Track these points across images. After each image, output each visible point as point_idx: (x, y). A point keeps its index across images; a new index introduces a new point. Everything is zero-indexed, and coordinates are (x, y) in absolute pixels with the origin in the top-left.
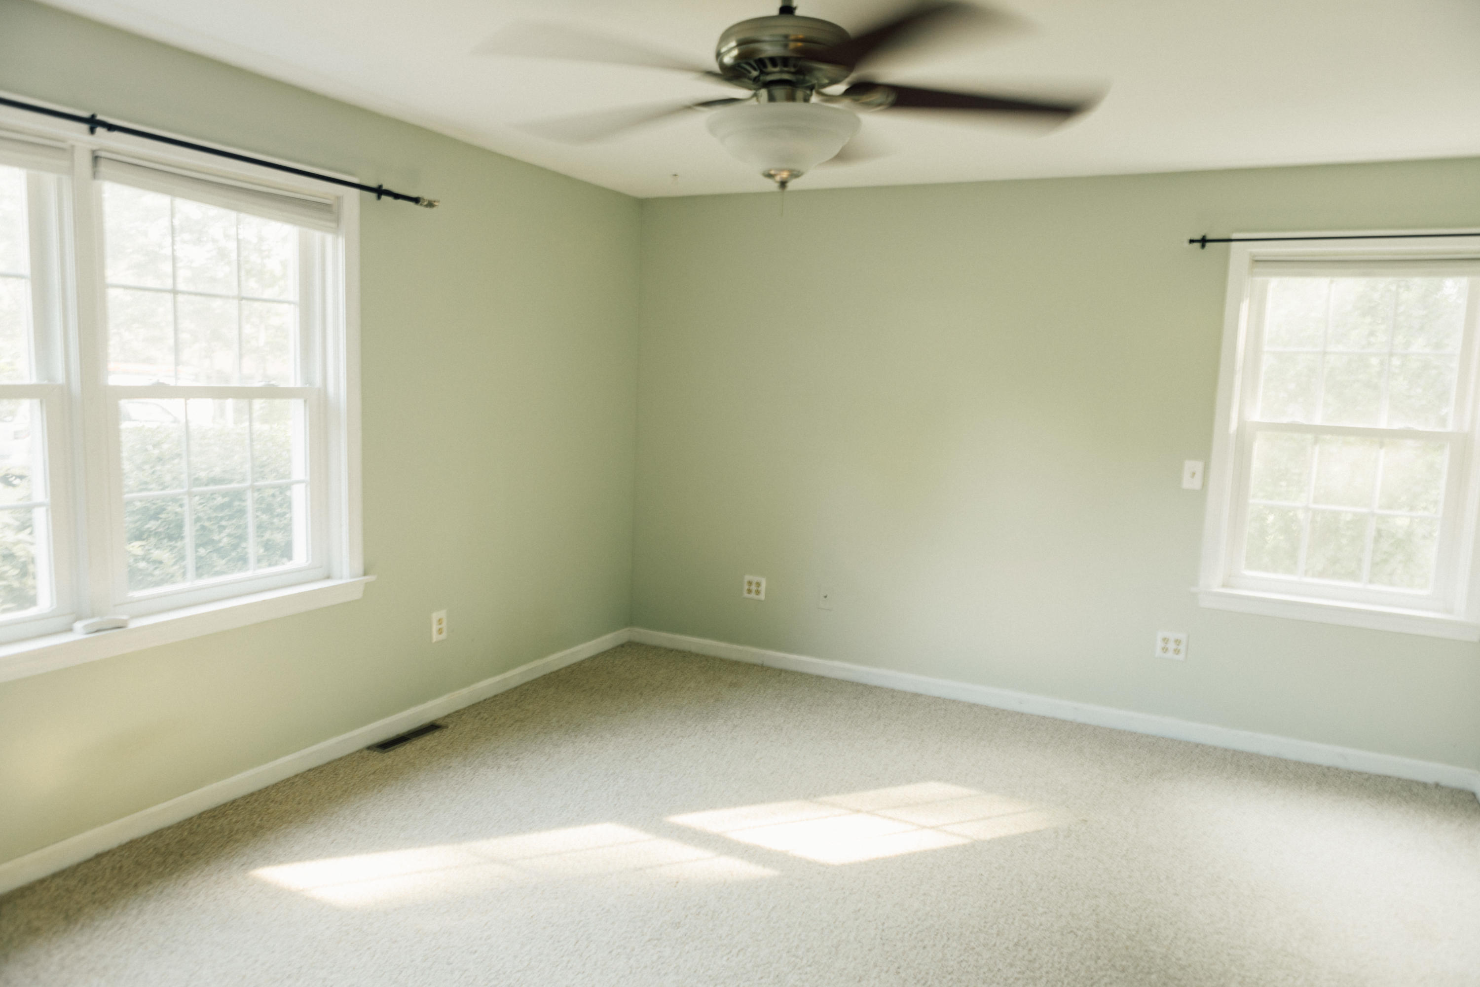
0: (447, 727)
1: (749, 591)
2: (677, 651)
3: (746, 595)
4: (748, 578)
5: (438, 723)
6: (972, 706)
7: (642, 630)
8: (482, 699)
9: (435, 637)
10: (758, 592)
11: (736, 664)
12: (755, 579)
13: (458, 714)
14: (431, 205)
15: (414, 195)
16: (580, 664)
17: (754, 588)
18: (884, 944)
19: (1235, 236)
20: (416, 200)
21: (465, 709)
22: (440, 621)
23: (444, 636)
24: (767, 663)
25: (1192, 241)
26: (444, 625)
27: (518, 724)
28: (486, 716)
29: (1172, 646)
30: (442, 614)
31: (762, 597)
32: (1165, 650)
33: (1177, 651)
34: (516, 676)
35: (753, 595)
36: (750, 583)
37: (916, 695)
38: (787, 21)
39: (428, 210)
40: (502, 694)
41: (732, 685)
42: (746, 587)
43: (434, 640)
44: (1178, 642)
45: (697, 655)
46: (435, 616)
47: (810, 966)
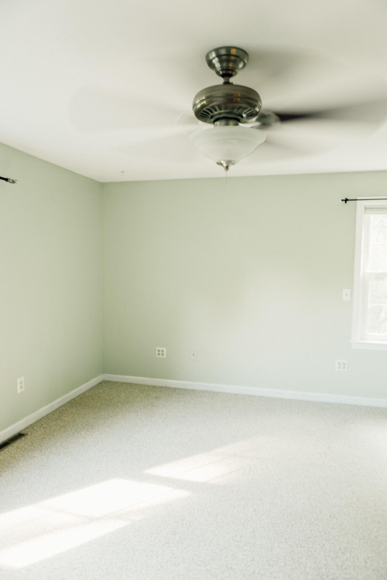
0: (27, 434)
1: (159, 354)
2: (126, 383)
3: (157, 356)
4: (158, 348)
5: (22, 433)
6: (261, 397)
7: (109, 375)
8: (41, 417)
9: (19, 391)
10: (163, 355)
11: (154, 387)
12: (161, 349)
13: (32, 426)
14: (13, 182)
15: (5, 177)
16: (84, 394)
17: (161, 353)
18: (274, 527)
19: (358, 198)
20: (6, 180)
21: (34, 423)
22: (21, 383)
23: (23, 389)
24: (168, 385)
25: (342, 200)
26: (23, 384)
27: (63, 429)
28: (46, 426)
29: (342, 366)
30: (22, 379)
31: (165, 356)
32: (339, 367)
33: (344, 368)
34: (56, 403)
35: (161, 356)
36: (159, 351)
37: (237, 395)
38: (227, 87)
39: (12, 184)
40: (51, 413)
41: (157, 398)
42: (157, 352)
43: (18, 392)
44: (344, 364)
45: (136, 384)
46: (19, 380)
47: (246, 545)
